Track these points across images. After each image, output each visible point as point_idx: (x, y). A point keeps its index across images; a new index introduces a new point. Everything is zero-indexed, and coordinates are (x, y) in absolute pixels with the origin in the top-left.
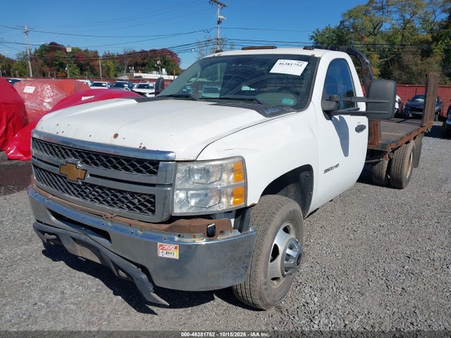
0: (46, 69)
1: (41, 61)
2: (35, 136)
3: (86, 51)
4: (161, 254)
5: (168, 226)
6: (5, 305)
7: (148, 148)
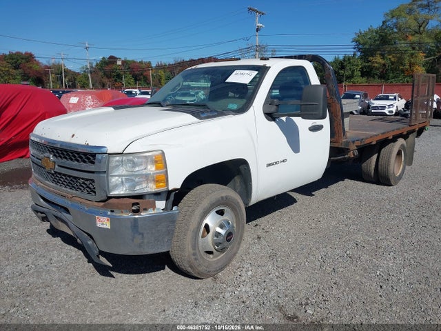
0: (105, 80)
1: (101, 74)
2: (32, 138)
3: (141, 62)
4: (99, 225)
5: (103, 203)
6: (7, 266)
7: (90, 144)
